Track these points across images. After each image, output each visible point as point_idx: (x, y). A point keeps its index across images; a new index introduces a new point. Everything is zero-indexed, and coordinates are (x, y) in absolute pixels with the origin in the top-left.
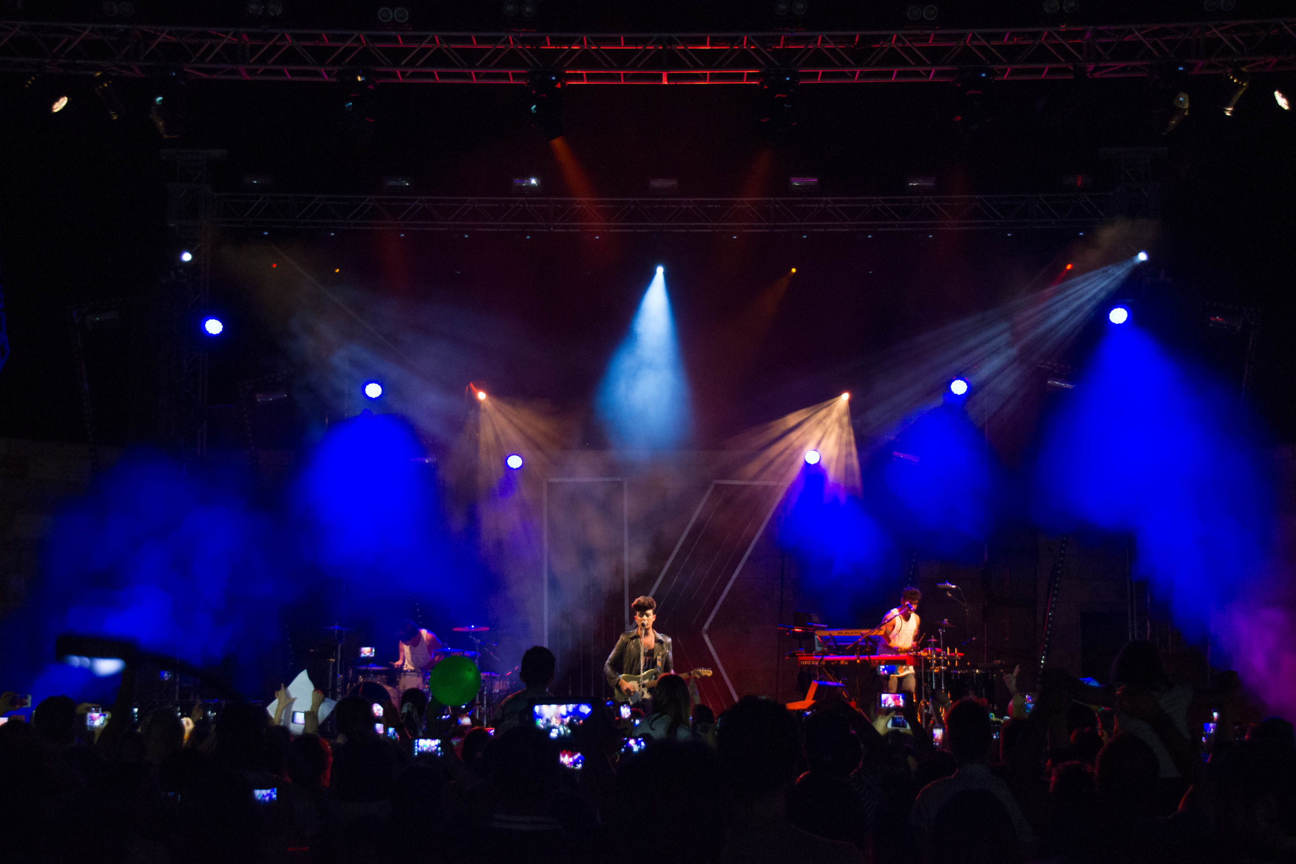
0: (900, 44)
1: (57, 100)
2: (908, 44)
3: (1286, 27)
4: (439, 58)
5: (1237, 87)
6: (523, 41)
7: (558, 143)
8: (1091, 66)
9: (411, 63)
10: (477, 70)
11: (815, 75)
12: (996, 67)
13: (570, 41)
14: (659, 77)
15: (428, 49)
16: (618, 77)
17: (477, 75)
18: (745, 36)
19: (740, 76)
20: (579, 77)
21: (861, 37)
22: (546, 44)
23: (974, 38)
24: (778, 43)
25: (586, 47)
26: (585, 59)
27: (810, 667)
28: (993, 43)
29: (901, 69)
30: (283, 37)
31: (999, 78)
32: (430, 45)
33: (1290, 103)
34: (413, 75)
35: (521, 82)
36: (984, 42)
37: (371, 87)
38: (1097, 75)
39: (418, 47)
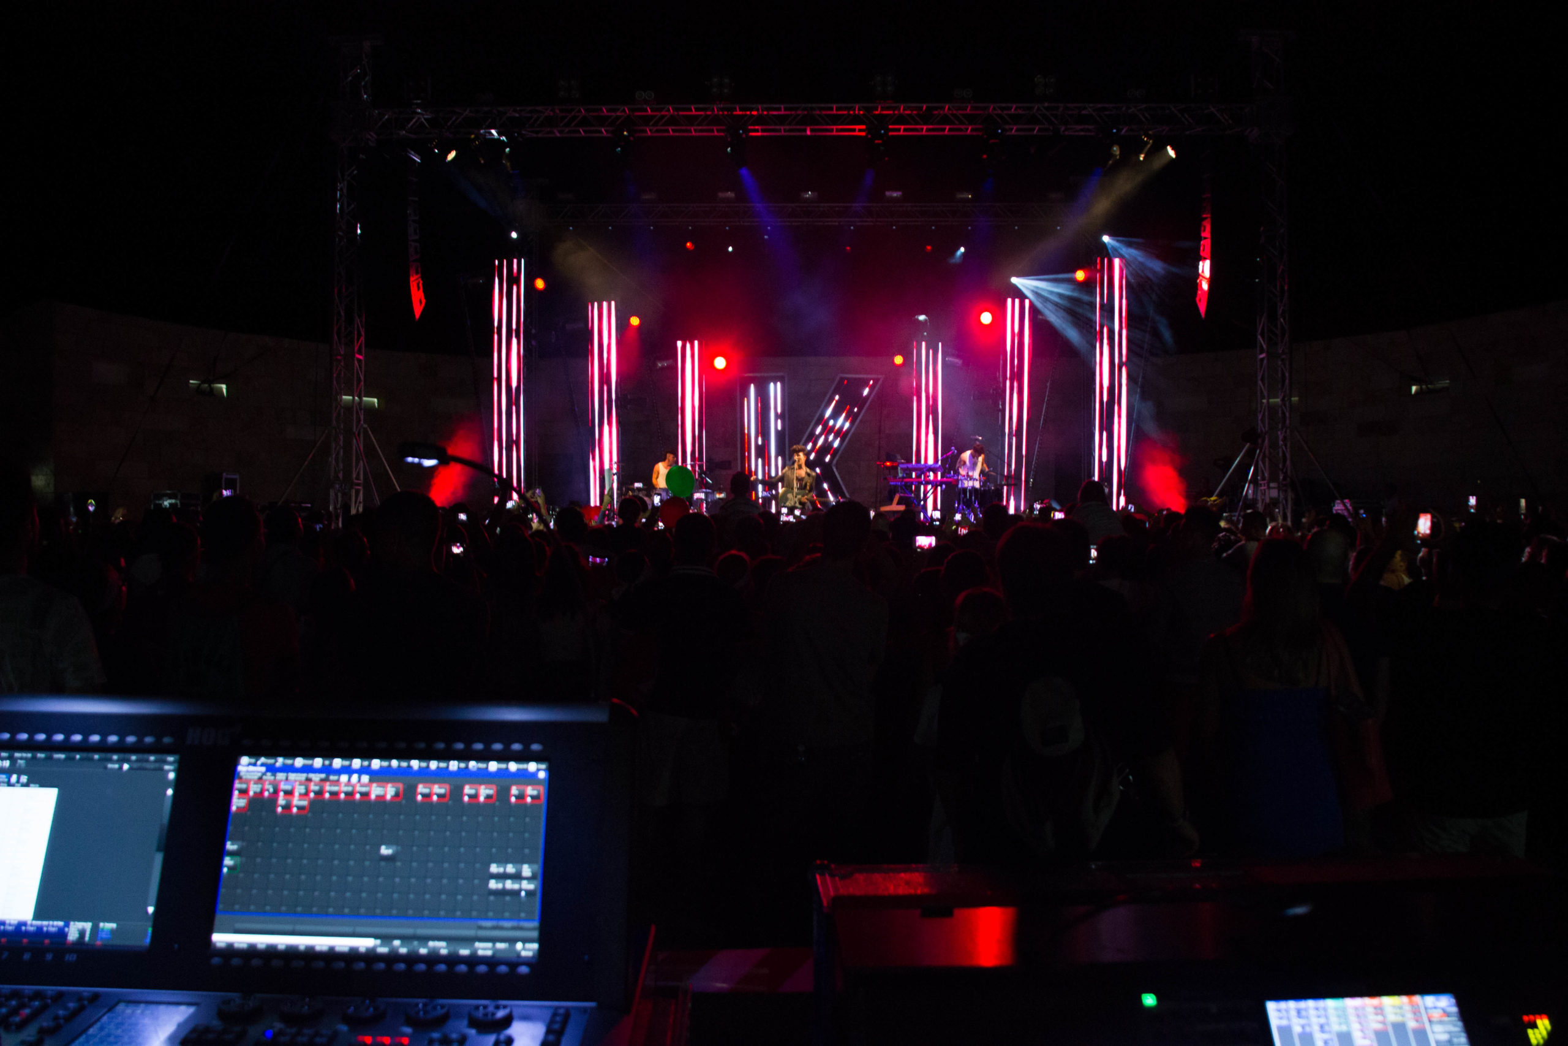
0: (950, 112)
1: (450, 152)
2: (955, 112)
3: (1173, 109)
4: (673, 121)
5: (1147, 143)
6: (723, 109)
7: (744, 172)
8: (1063, 128)
9: (655, 124)
10: (695, 128)
11: (899, 130)
12: (1007, 127)
13: (751, 109)
14: (805, 130)
15: (666, 116)
16: (779, 131)
17: (695, 130)
18: (857, 106)
19: (854, 130)
20: (757, 131)
21: (927, 107)
22: (736, 111)
23: (994, 109)
24: (877, 110)
25: (760, 112)
26: (760, 120)
27: (895, 486)
28: (1005, 112)
29: (952, 126)
30: (579, 111)
31: (1008, 133)
32: (667, 113)
33: (1176, 154)
34: (657, 131)
35: (722, 134)
36: (999, 112)
37: (632, 139)
38: (1067, 133)
39: (659, 114)
